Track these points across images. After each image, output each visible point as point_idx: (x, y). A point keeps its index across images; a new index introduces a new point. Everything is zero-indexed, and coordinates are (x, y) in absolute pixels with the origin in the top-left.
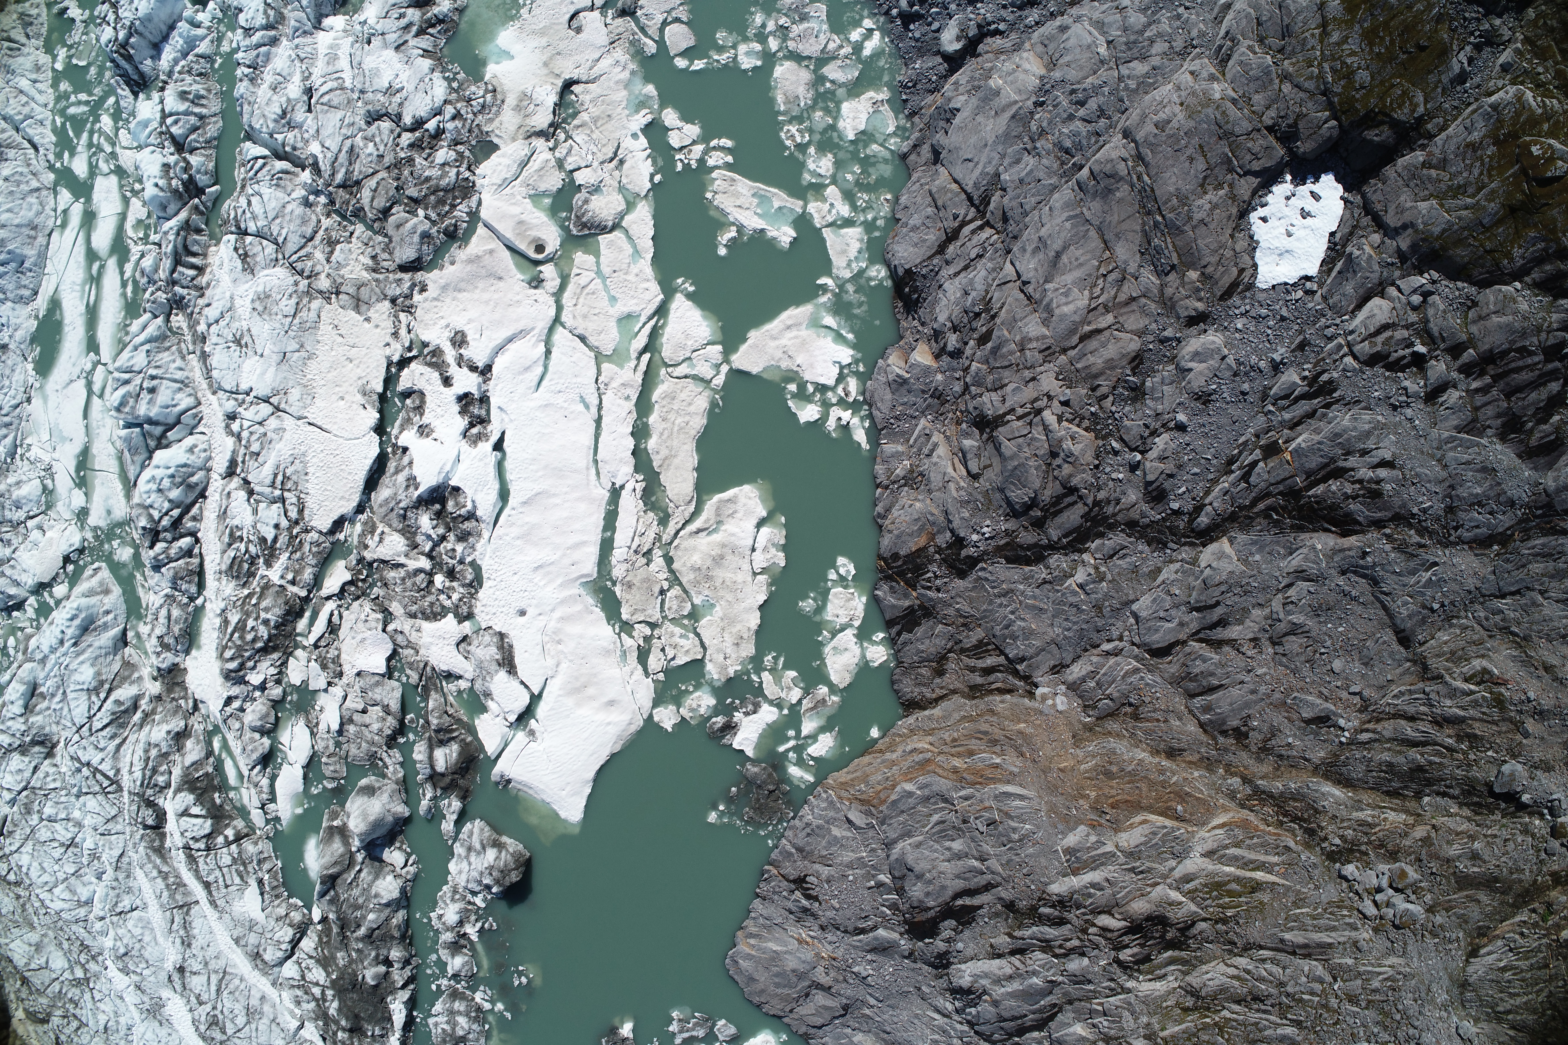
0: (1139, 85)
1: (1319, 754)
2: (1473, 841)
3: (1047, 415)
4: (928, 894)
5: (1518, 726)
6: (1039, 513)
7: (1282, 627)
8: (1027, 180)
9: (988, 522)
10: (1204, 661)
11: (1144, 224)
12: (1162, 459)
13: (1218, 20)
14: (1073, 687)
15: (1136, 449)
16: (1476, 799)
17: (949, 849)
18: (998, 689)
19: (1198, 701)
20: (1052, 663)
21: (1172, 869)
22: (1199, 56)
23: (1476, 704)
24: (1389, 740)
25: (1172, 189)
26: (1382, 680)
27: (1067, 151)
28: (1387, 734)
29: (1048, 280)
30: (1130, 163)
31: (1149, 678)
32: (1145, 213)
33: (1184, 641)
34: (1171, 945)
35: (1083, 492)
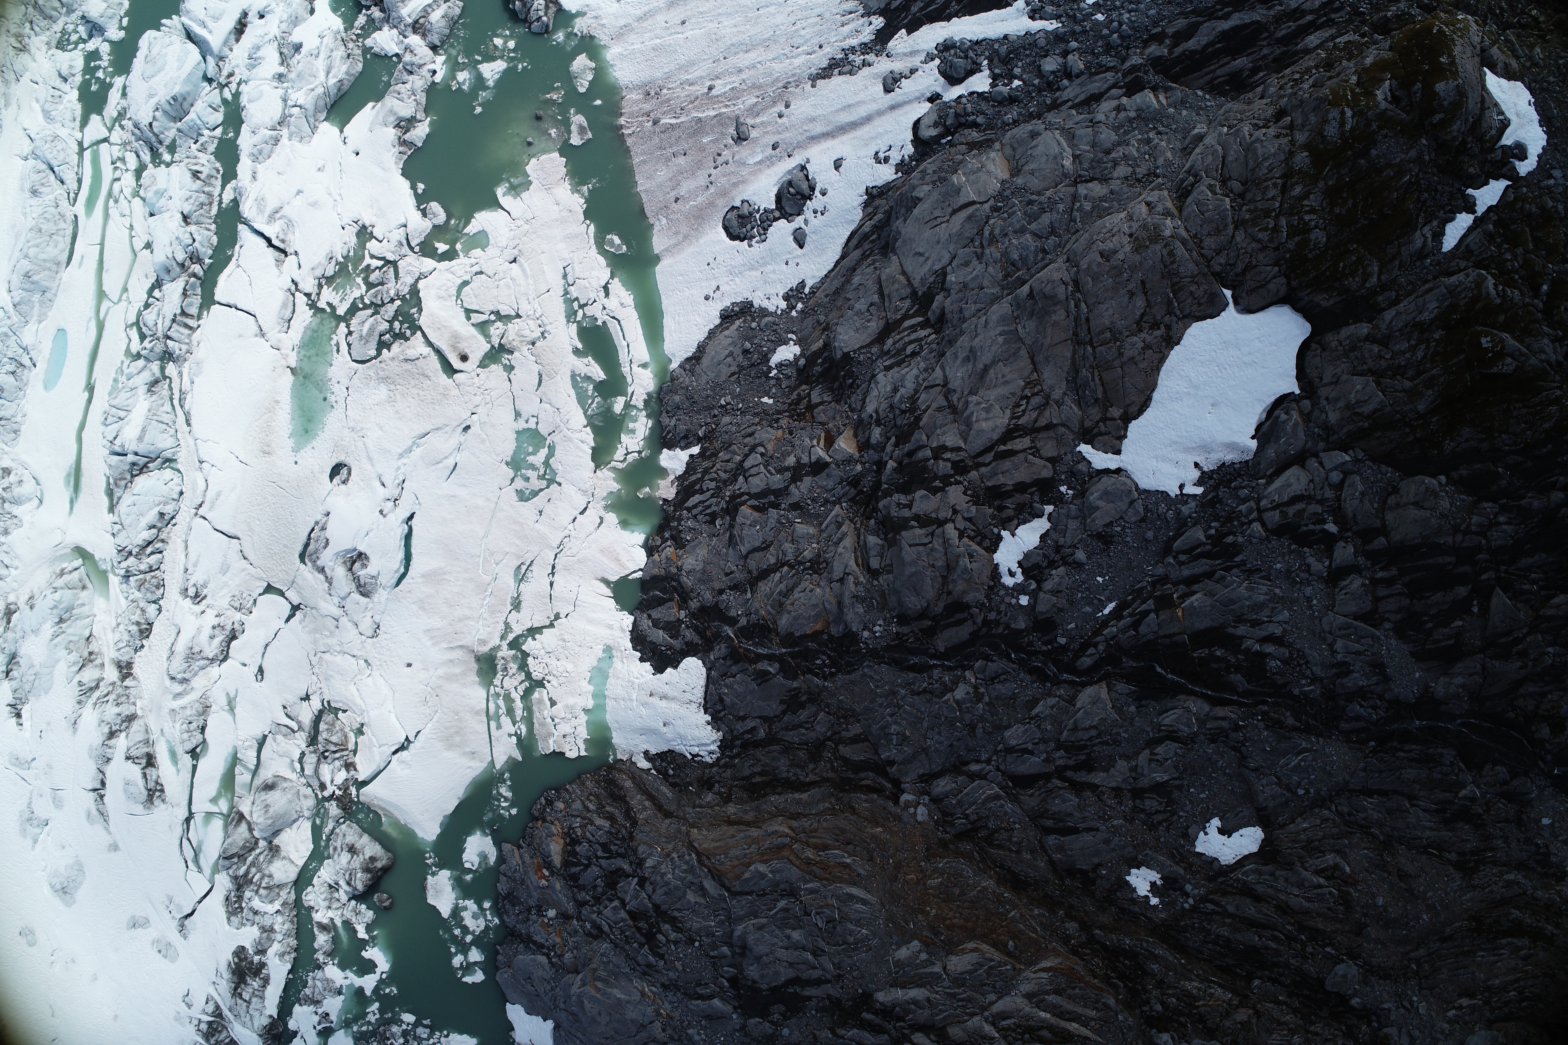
0: (1093, 208)
2: (1293, 1034)
3: (949, 527)
4: (762, 976)
5: (1363, 929)
6: (930, 623)
7: (1144, 783)
8: (971, 286)
9: (880, 622)
10: (1064, 802)
11: (1074, 352)
12: (1055, 592)
13: (1186, 151)
14: (936, 800)
15: (1032, 577)
16: (1306, 992)
17: (789, 937)
18: (867, 786)
19: (1052, 840)
20: (921, 772)
21: (992, 1003)
22: (1159, 187)
23: (1321, 899)
24: (1230, 915)
25: (1107, 322)
27: (1013, 264)
28: (1231, 909)
29: (973, 392)
30: (1070, 288)
31: (1009, 807)
32: (1077, 341)
33: (1047, 777)
35: (974, 611)
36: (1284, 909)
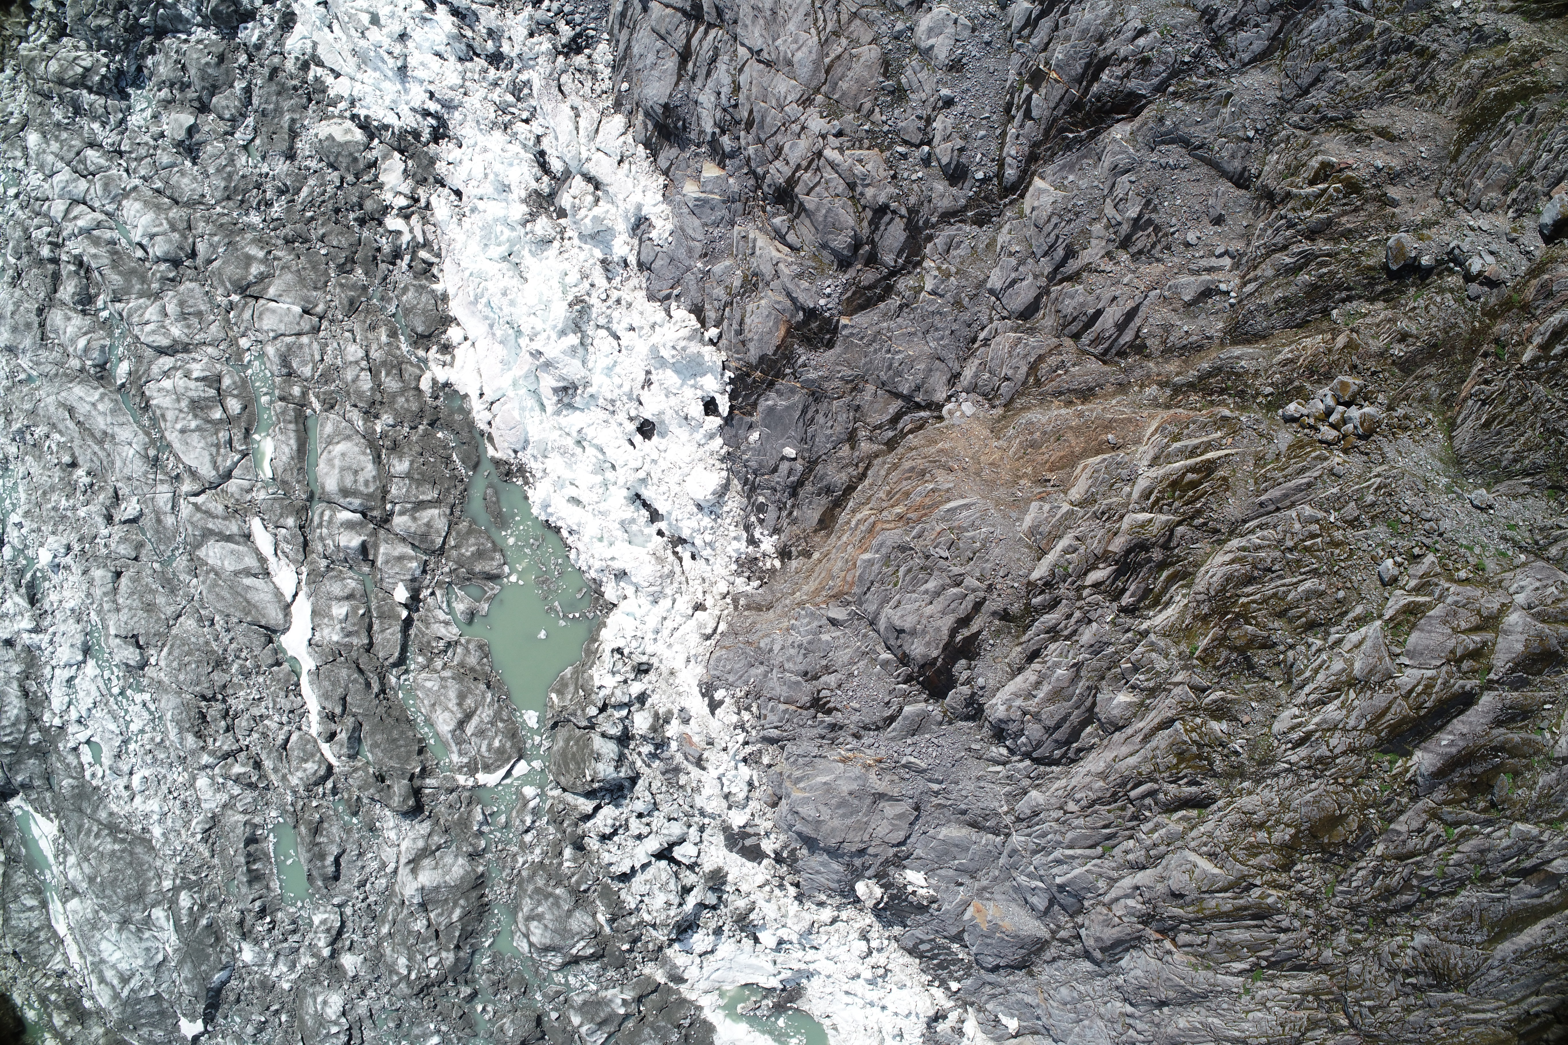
1: (1218, 327)
2: (1395, 323)
4: (928, 644)
5: (1385, 201)
6: (867, 247)
7: (1125, 228)
10: (1072, 297)
12: (947, 138)
14: (972, 389)
15: (922, 143)
16: (1380, 288)
17: (926, 592)
18: (911, 431)
19: (1085, 338)
20: (945, 378)
21: (1130, 495)
23: (1332, 201)
24: (1273, 278)
26: (1240, 230)
28: (1269, 273)
29: (776, 37)
33: (1046, 290)
34: (1162, 565)
35: (894, 205)
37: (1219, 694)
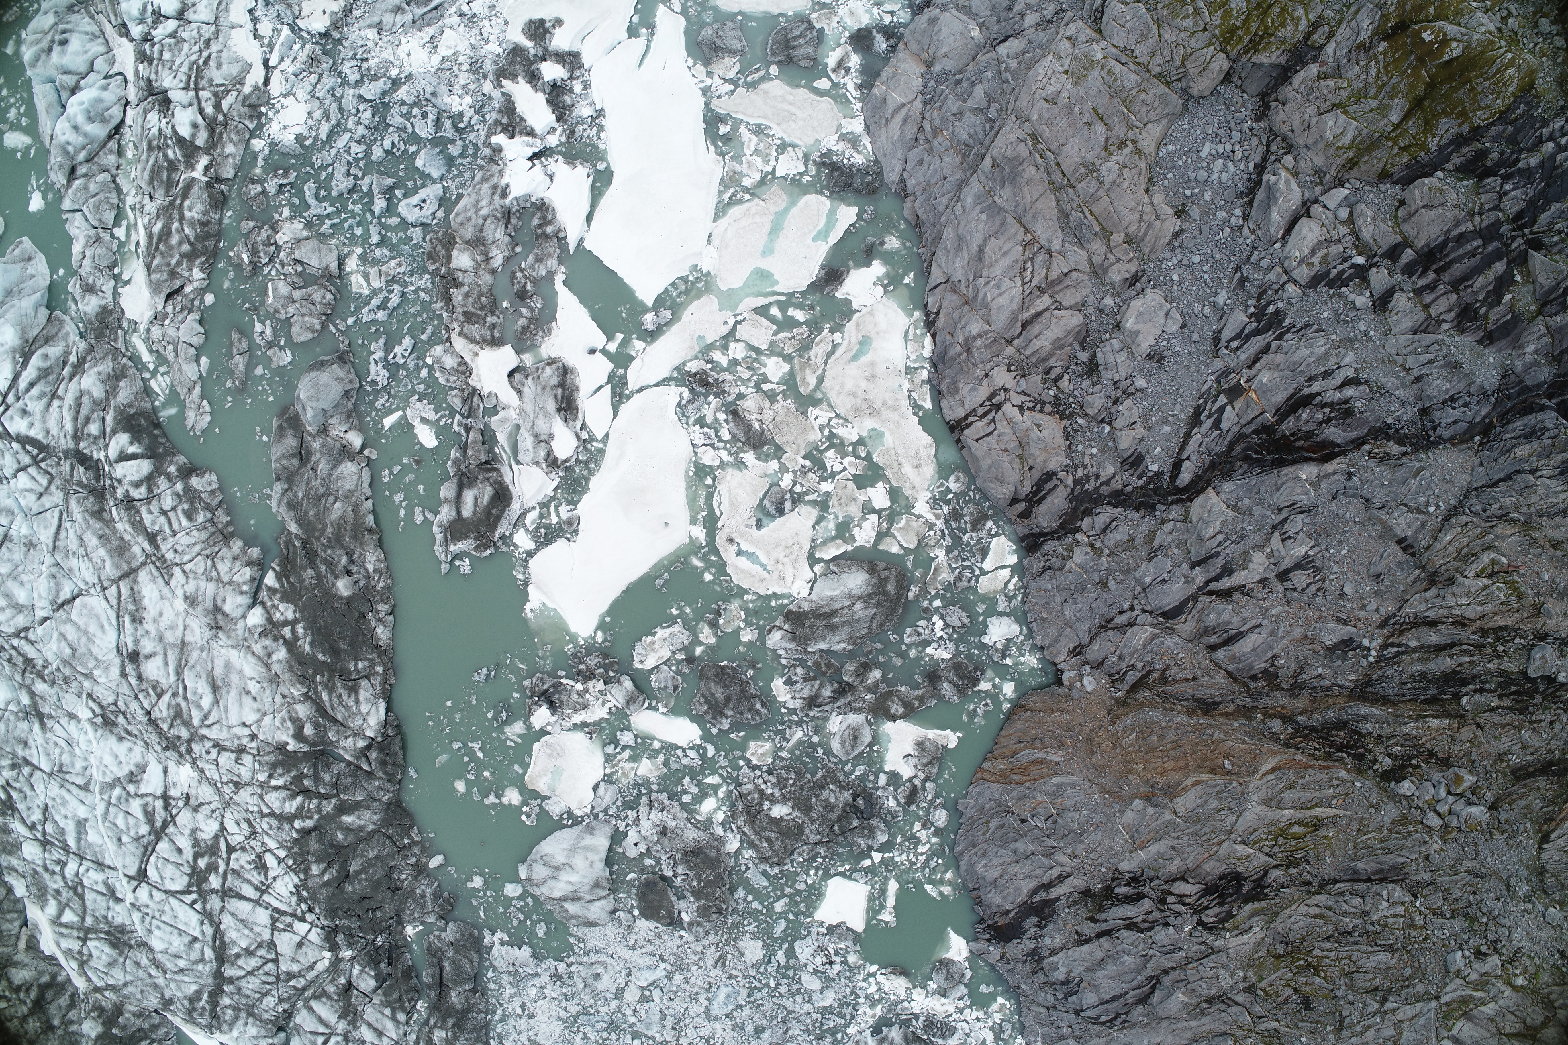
0: (1019, 63)
1: (1350, 678)
2: (1520, 731)
3: (1007, 407)
4: (1005, 897)
5: (1539, 609)
6: (1023, 505)
7: (1287, 563)
8: (933, 181)
10: (1218, 613)
11: (1057, 200)
12: (1131, 425)
14: (1097, 666)
15: (1102, 422)
16: (1513, 689)
17: (1014, 851)
19: (1221, 654)
20: (1071, 646)
21: (1234, 824)
22: (1072, 20)
23: (1492, 596)
24: (1415, 650)
25: (1077, 159)
26: (1395, 593)
27: (966, 145)
28: (1413, 644)
29: (977, 277)
30: (1030, 143)
31: (1169, 641)
32: (1056, 189)
33: (1194, 598)
34: (1249, 898)
35: (1062, 475)
36: (1461, 623)
37: (1274, 1024)
